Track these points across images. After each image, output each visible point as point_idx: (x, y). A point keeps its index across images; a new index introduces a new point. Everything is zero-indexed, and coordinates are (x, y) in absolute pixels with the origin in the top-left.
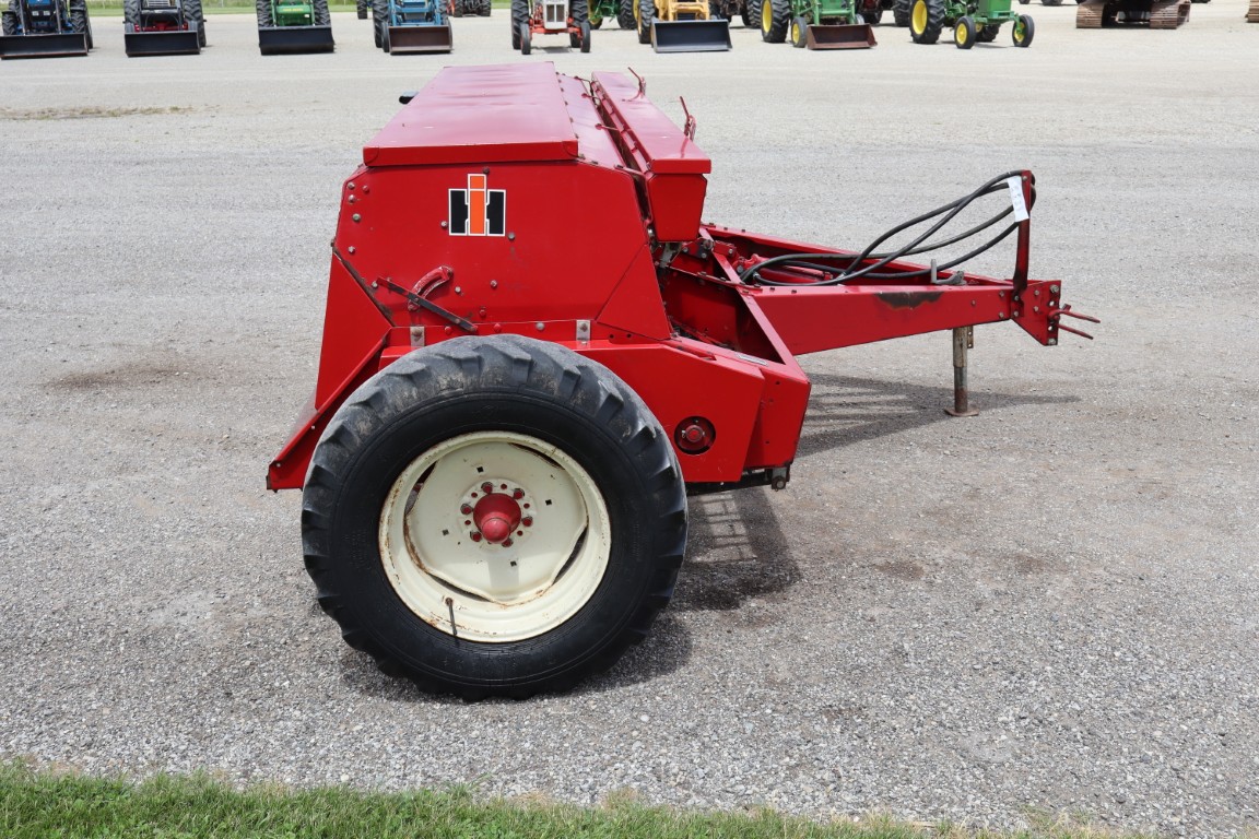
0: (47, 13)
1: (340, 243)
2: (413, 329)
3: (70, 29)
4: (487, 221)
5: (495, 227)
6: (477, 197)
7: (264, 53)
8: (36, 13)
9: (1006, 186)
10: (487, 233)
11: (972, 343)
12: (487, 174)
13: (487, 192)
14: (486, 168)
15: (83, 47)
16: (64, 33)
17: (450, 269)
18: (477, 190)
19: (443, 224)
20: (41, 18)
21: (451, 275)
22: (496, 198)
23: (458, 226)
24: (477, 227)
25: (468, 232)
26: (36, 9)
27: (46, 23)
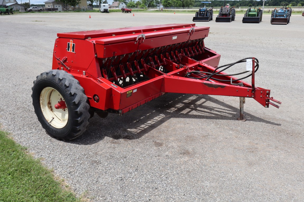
0: (204, 13)
1: (54, 50)
2: (61, 68)
3: (207, 16)
4: (72, 49)
5: (73, 51)
6: (71, 44)
7: (243, 22)
8: (202, 13)
9: (246, 61)
10: (72, 52)
11: (245, 102)
12: (73, 40)
13: (73, 44)
14: (72, 39)
15: (208, 20)
16: (206, 17)
17: (66, 57)
18: (71, 43)
19: (66, 49)
20: (203, 14)
21: (67, 59)
22: (74, 45)
23: (68, 50)
24: (71, 50)
25: (69, 51)
26: (202, 12)
27: (203, 15)
